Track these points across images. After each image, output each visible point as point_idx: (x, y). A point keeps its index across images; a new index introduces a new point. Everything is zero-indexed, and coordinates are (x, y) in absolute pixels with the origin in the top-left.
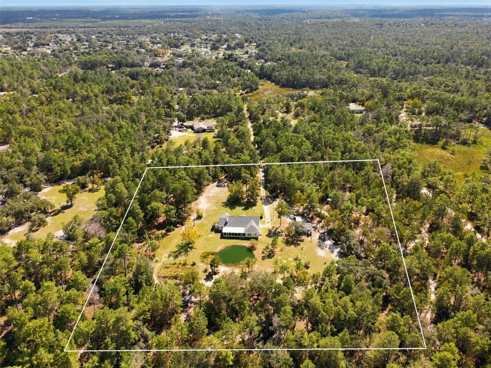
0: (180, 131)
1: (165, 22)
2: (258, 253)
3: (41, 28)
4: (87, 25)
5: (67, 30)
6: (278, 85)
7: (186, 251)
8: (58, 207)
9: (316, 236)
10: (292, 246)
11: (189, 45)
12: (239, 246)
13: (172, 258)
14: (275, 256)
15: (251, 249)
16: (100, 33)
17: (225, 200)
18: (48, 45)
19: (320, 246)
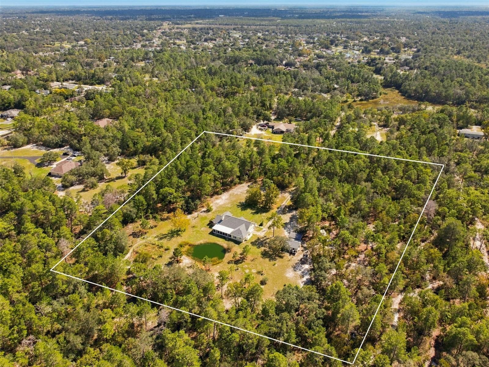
0: (260, 129)
1: (338, 22)
2: (228, 256)
3: (224, 25)
4: (264, 23)
5: (242, 27)
6: (404, 96)
7: (173, 236)
8: (114, 176)
9: (299, 256)
10: (267, 260)
11: (342, 47)
12: (218, 245)
13: (157, 239)
14: (243, 263)
15: (225, 251)
16: (268, 31)
17: (243, 201)
18: (215, 40)
19: (294, 267)
